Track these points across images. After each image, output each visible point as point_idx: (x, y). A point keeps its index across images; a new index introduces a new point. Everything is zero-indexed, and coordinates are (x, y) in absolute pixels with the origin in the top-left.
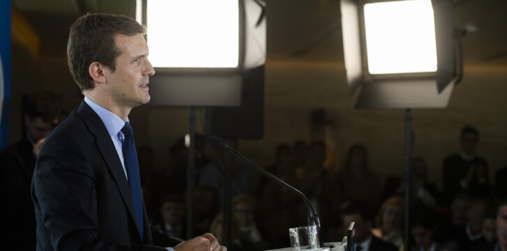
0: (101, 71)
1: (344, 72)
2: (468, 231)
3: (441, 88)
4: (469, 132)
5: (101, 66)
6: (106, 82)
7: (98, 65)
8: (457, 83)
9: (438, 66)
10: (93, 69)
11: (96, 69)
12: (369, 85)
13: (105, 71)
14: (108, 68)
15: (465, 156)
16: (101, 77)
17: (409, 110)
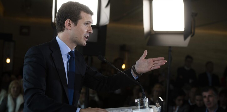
0: (70, 24)
1: (143, 29)
2: (189, 101)
3: (185, 38)
4: (189, 58)
5: (71, 22)
6: (71, 30)
7: (70, 21)
8: (192, 36)
9: (185, 28)
10: (67, 22)
11: (68, 22)
12: (153, 35)
13: (72, 24)
14: (73, 23)
15: (186, 68)
16: (69, 27)
17: (170, 47)
